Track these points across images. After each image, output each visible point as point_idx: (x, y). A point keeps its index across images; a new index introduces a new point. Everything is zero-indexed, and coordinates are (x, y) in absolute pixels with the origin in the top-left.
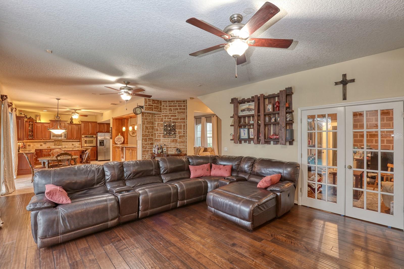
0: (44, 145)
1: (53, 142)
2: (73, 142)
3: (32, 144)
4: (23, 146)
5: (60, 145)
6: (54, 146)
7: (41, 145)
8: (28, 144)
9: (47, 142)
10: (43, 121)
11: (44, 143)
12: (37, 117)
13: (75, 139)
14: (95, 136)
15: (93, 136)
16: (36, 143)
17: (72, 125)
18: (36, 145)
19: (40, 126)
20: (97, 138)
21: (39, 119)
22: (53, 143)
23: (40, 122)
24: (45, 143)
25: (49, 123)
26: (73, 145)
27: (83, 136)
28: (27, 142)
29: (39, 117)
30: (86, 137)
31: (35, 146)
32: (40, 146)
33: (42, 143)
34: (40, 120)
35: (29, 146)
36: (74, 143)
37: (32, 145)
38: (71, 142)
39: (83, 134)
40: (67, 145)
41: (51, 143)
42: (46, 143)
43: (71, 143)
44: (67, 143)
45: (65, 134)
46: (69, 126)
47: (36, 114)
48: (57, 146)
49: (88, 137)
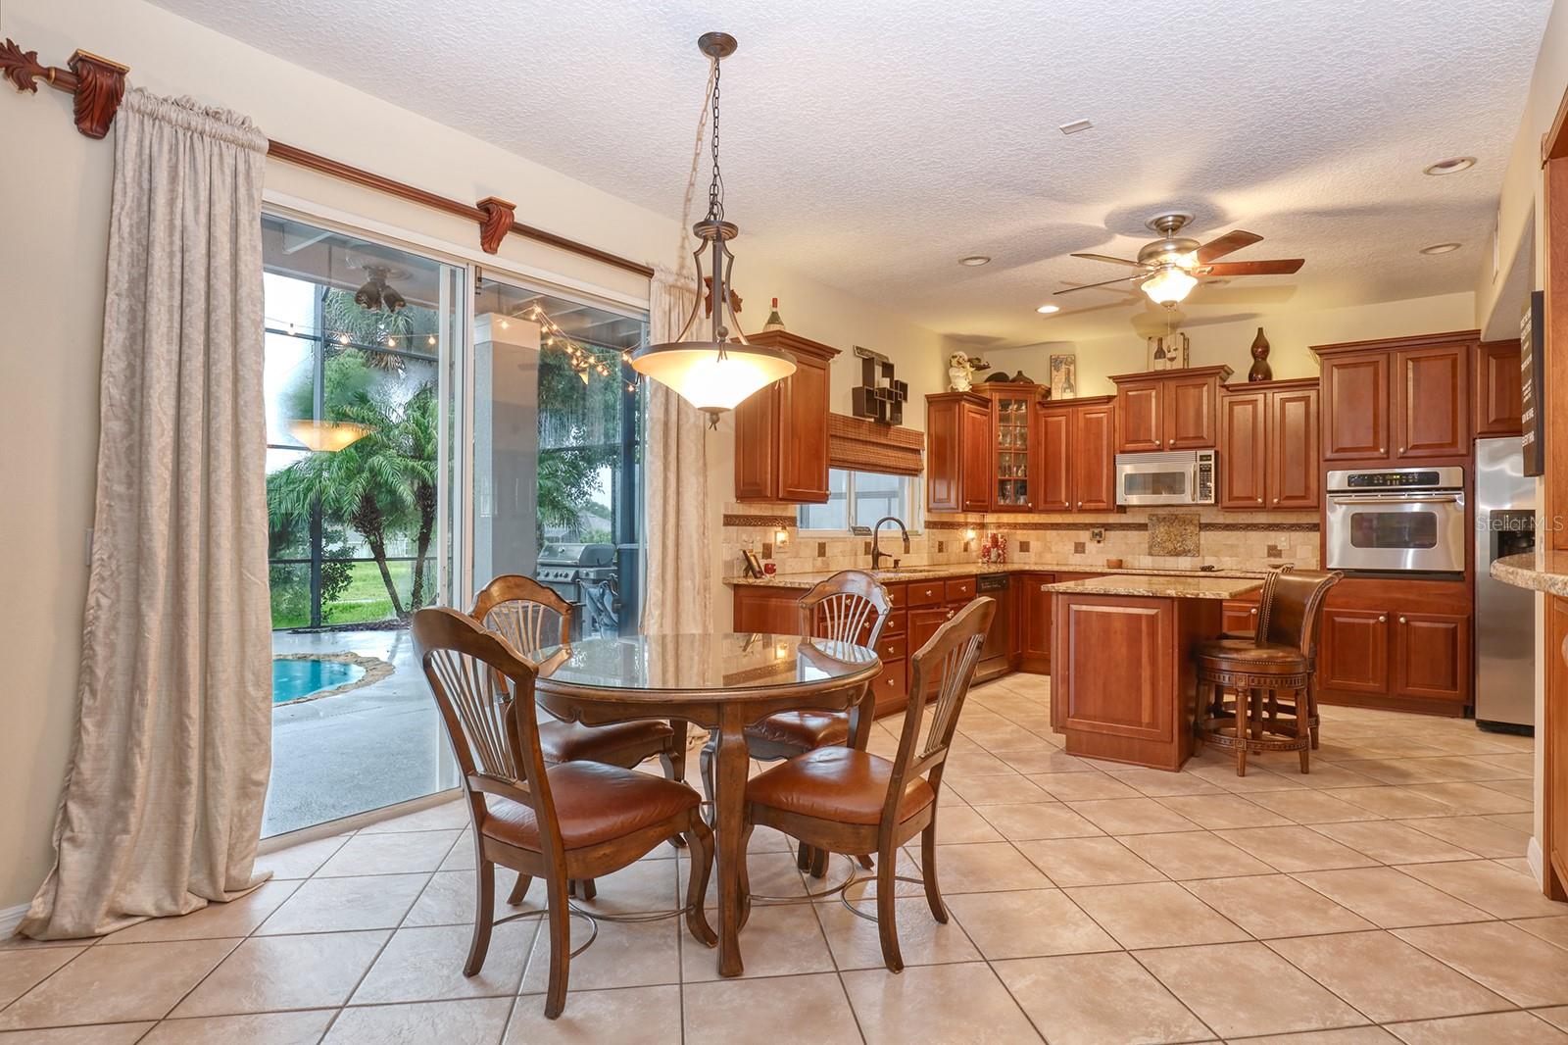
0: (1091, 547)
1: (1142, 527)
2: (1272, 534)
3: (1038, 539)
4: (988, 550)
5: (1185, 553)
6: (1150, 554)
7: (1080, 548)
8: (1021, 535)
9: (1108, 527)
11: (1094, 535)
12: (1054, 373)
13: (1280, 508)
14: (1449, 476)
15: (1433, 478)
16: (1054, 533)
17: (1260, 397)
18: (1053, 550)
19: (1064, 422)
20: (1469, 487)
21: (1068, 379)
22: (1145, 534)
23: (1068, 396)
24: (1098, 538)
25: (1109, 399)
26: (1274, 551)
27: (1336, 479)
28: (1015, 526)
29: (1063, 367)
30: (1364, 485)
31: (1050, 548)
32: (1076, 551)
33: (1084, 536)
34: (1071, 387)
35: (1024, 547)
36: (1282, 540)
37: (1039, 544)
38: (1263, 534)
39: (1335, 463)
40: (1232, 550)
41: (1134, 536)
42: (1100, 535)
43: (1259, 540)
44: (1231, 537)
45: (1204, 470)
46: (1235, 407)
47: (1056, 352)
48: (1167, 558)
49: (1385, 484)
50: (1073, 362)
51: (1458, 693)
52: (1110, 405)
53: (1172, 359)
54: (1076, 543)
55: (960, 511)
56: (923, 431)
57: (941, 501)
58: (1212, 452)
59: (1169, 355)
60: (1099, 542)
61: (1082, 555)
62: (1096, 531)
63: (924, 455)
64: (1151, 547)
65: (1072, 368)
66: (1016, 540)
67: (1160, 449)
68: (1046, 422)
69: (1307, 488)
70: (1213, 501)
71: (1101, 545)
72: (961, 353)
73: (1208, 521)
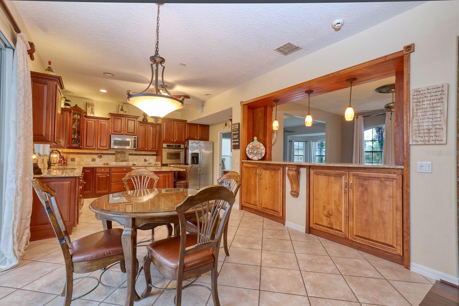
4: (61, 161)
10: (98, 114)
13: (150, 151)
19: (93, 123)
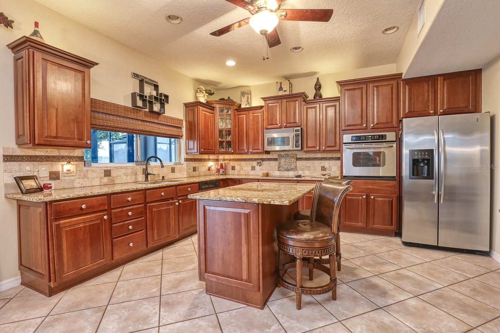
0: (257, 168)
1: (276, 160)
2: (323, 162)
3: (238, 165)
4: (219, 170)
5: (292, 170)
6: (279, 170)
7: (253, 168)
8: (232, 163)
9: (263, 160)
11: (258, 163)
12: (242, 98)
14: (391, 136)
16: (244, 162)
17: (318, 106)
18: (244, 169)
19: (245, 117)
20: (399, 141)
21: (248, 101)
22: (277, 163)
24: (260, 164)
25: (262, 107)
26: (323, 169)
27: (347, 138)
28: (230, 160)
29: (246, 96)
30: (358, 140)
31: (243, 169)
32: (252, 170)
33: (255, 163)
35: (233, 168)
36: (326, 164)
37: (238, 167)
38: (320, 162)
39: (346, 131)
40: (308, 168)
41: (273, 163)
43: (318, 164)
44: (308, 163)
45: (297, 136)
46: (308, 110)
47: (243, 90)
48: (285, 172)
49: (365, 140)
50: (250, 94)
51: (393, 227)
52: (262, 110)
53: (285, 91)
54: (252, 166)
55: (198, 153)
56: (182, 118)
57: (191, 149)
58: (299, 128)
59: (284, 90)
60: (260, 166)
61: (254, 171)
62: (259, 161)
63: (184, 130)
64: (279, 168)
65: (249, 96)
66: (230, 165)
67: (280, 127)
68: (238, 117)
69: (335, 142)
70: (300, 148)
71: (261, 167)
72: (202, 87)
73: (300, 157)
